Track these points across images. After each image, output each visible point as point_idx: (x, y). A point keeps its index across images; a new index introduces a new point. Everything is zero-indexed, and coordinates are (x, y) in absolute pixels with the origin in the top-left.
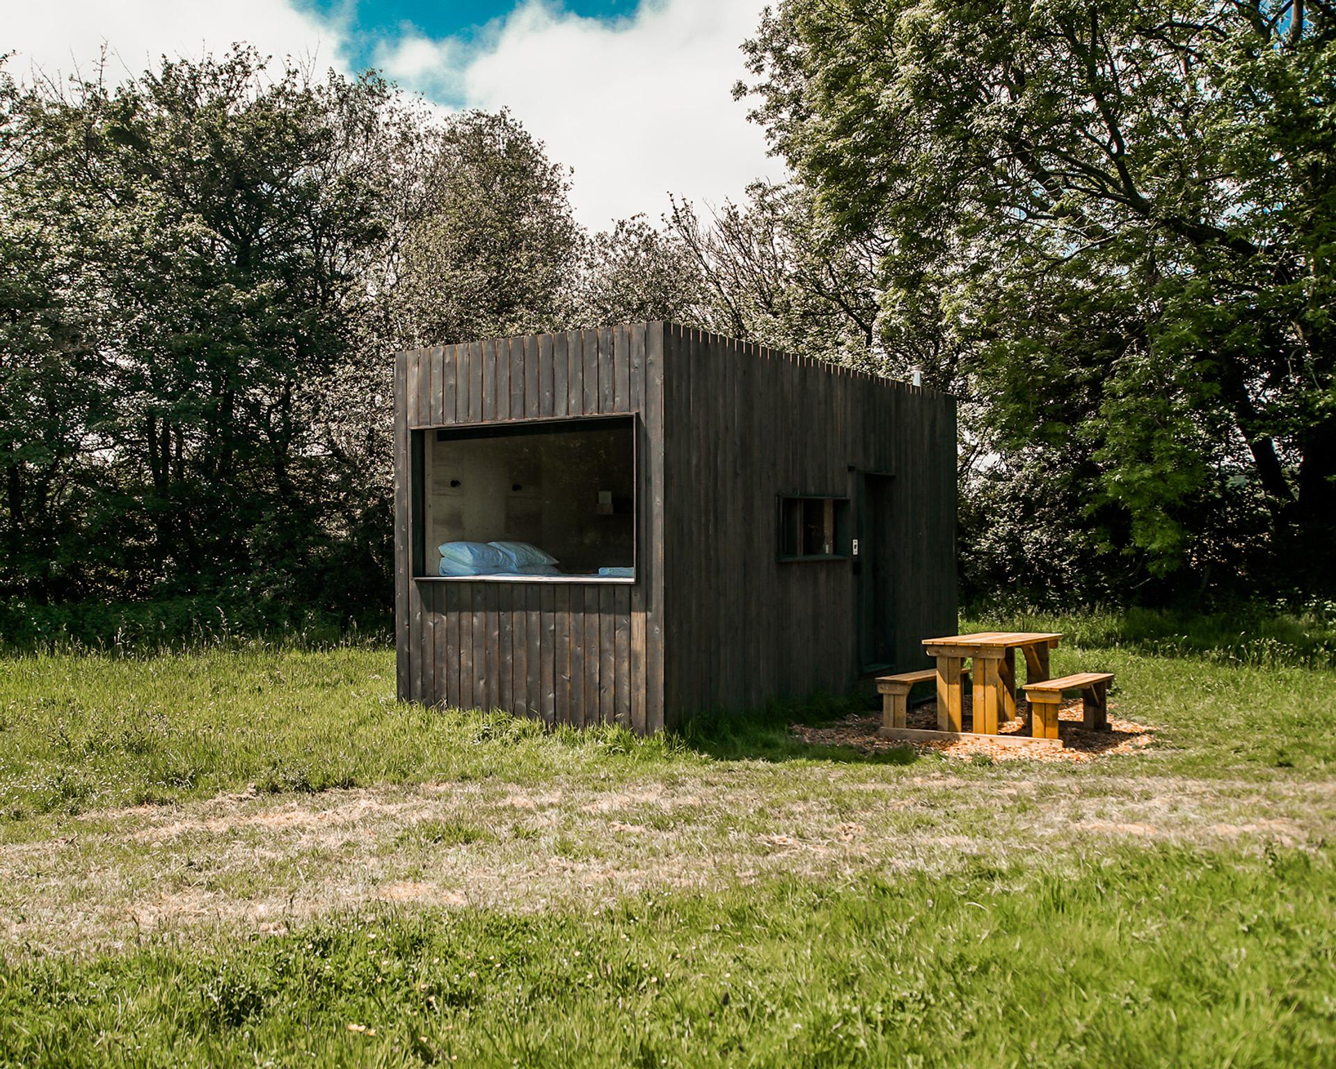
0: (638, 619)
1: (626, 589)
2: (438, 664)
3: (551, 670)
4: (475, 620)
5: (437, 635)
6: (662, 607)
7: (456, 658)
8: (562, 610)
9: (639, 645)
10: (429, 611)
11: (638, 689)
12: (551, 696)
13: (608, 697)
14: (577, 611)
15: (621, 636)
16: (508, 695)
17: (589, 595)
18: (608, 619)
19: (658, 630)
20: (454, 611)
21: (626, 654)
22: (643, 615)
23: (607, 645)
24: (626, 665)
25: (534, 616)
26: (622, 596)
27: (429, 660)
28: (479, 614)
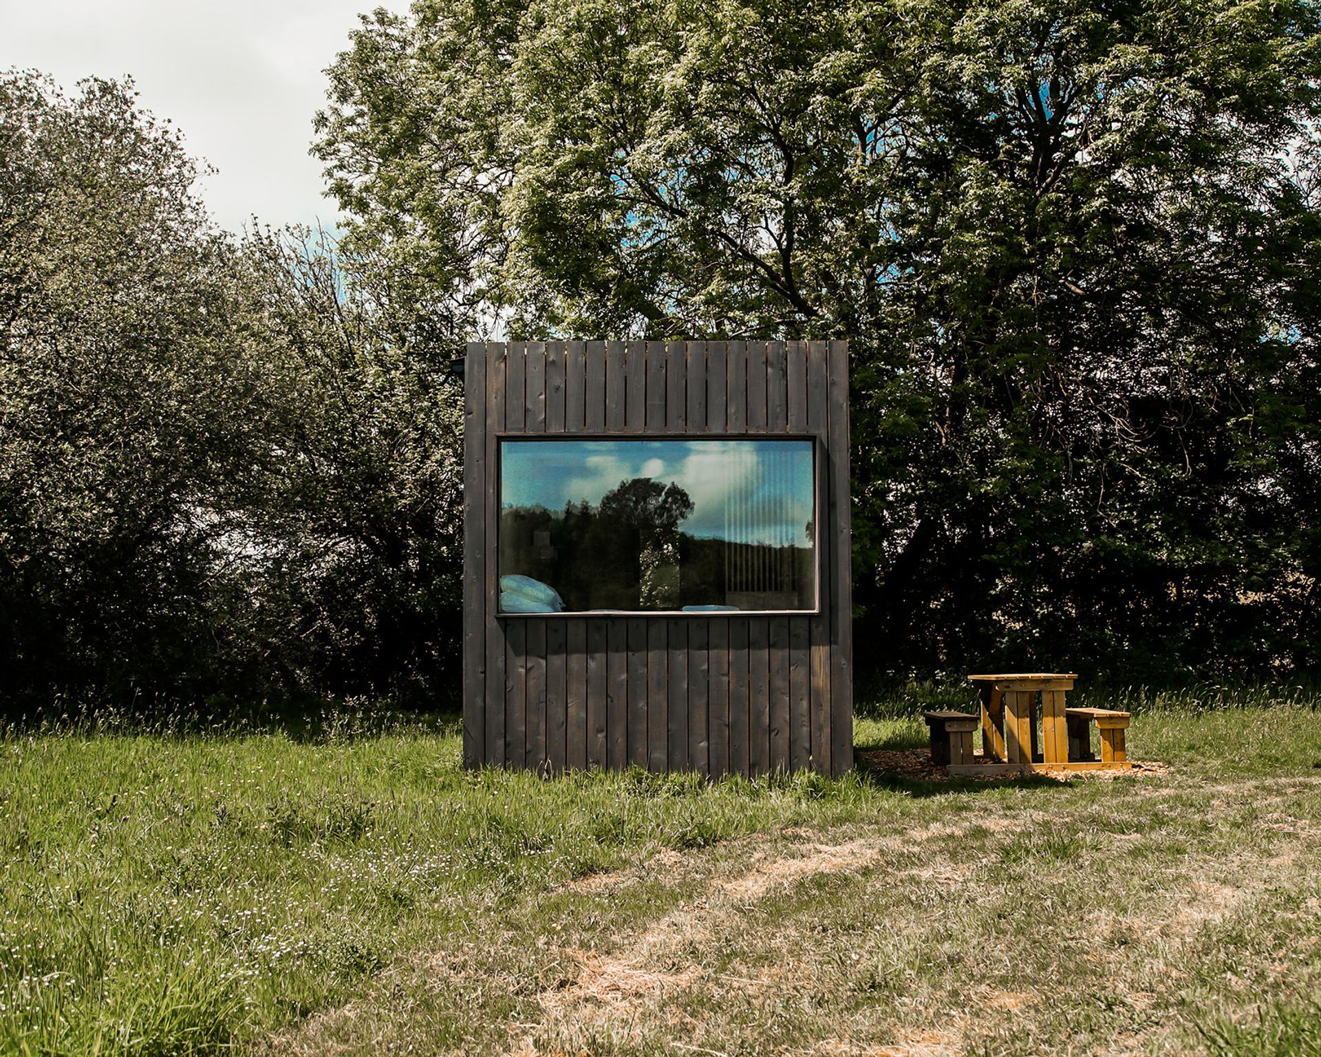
0: (820, 654)
1: (805, 623)
2: (533, 718)
3: (704, 718)
4: (592, 664)
5: (531, 683)
6: (849, 641)
7: (561, 710)
8: (716, 647)
9: (821, 680)
10: (518, 654)
11: (820, 729)
12: (704, 744)
13: (782, 741)
14: (739, 647)
15: (799, 674)
16: (641, 749)
17: (754, 628)
18: (780, 655)
19: (846, 665)
20: (556, 652)
21: (805, 690)
22: (827, 648)
23: (780, 683)
24: (805, 704)
25: (680, 657)
26: (801, 629)
27: (518, 713)
28: (597, 655)
